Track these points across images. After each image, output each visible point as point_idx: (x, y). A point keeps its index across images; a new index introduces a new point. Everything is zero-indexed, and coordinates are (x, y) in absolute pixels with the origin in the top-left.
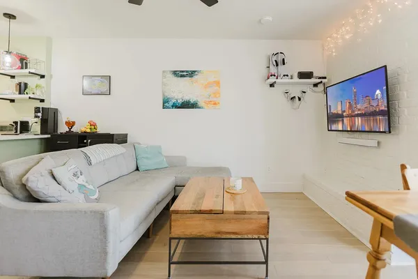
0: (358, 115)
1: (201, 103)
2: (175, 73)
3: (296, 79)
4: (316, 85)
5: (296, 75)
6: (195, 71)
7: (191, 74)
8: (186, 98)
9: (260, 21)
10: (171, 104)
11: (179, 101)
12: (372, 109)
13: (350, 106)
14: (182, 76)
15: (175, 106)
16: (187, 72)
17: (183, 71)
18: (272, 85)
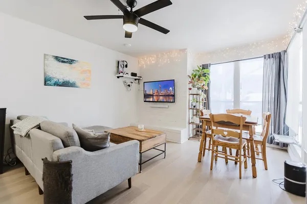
0: (161, 96)
1: (78, 84)
2: (57, 58)
3: (130, 76)
4: (135, 80)
5: (130, 74)
6: (74, 60)
7: (71, 62)
8: (67, 79)
9: (125, 45)
10: (53, 82)
11: (60, 81)
12: (168, 94)
13: (157, 92)
14: (63, 62)
15: (57, 84)
16: (67, 59)
17: (64, 58)
18: (118, 77)
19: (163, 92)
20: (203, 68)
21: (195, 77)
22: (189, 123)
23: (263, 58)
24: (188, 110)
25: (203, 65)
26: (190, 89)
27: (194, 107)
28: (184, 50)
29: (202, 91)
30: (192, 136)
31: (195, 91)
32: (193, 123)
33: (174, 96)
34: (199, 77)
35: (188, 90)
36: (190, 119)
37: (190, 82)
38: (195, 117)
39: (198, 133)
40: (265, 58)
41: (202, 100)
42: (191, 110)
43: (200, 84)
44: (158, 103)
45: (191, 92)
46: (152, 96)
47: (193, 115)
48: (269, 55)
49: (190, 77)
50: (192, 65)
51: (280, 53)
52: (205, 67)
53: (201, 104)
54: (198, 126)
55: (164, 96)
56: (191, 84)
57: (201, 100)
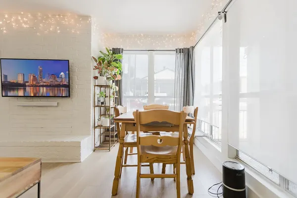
0: (43, 86)
12: (56, 83)
13: (35, 79)
19: (47, 80)
20: (114, 53)
21: (103, 62)
22: (95, 127)
23: (175, 52)
24: (92, 108)
25: (114, 49)
26: (96, 78)
27: (102, 103)
28: (86, 18)
29: (113, 81)
30: (98, 144)
31: (103, 80)
32: (100, 126)
33: (68, 86)
34: (109, 63)
35: (92, 79)
36: (96, 120)
37: (96, 68)
38: (103, 118)
39: (107, 138)
40: (177, 52)
41: (113, 94)
42: (97, 109)
43: (110, 72)
44: (35, 99)
45: (97, 82)
46: (23, 86)
47: (101, 115)
48: (180, 49)
49: (96, 61)
50: (98, 45)
51: (188, 49)
52: (116, 51)
53: (112, 99)
54: (107, 130)
55: (50, 86)
56: (97, 71)
57: (111, 95)
